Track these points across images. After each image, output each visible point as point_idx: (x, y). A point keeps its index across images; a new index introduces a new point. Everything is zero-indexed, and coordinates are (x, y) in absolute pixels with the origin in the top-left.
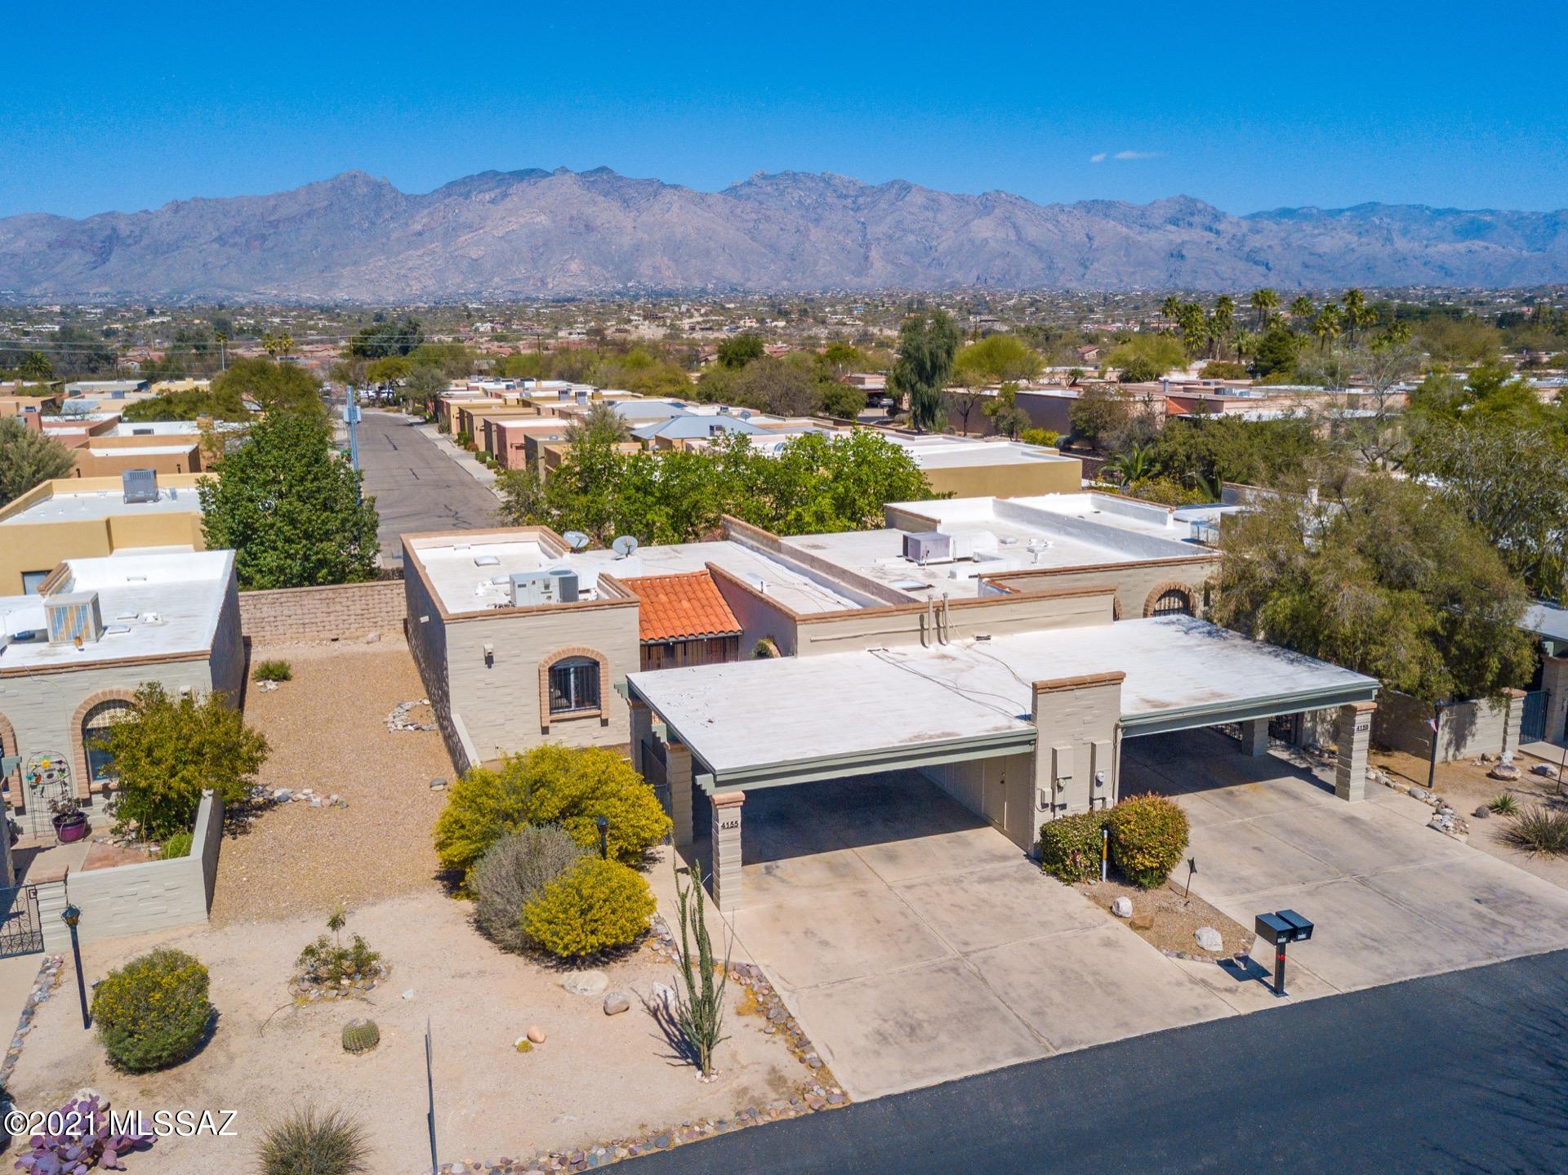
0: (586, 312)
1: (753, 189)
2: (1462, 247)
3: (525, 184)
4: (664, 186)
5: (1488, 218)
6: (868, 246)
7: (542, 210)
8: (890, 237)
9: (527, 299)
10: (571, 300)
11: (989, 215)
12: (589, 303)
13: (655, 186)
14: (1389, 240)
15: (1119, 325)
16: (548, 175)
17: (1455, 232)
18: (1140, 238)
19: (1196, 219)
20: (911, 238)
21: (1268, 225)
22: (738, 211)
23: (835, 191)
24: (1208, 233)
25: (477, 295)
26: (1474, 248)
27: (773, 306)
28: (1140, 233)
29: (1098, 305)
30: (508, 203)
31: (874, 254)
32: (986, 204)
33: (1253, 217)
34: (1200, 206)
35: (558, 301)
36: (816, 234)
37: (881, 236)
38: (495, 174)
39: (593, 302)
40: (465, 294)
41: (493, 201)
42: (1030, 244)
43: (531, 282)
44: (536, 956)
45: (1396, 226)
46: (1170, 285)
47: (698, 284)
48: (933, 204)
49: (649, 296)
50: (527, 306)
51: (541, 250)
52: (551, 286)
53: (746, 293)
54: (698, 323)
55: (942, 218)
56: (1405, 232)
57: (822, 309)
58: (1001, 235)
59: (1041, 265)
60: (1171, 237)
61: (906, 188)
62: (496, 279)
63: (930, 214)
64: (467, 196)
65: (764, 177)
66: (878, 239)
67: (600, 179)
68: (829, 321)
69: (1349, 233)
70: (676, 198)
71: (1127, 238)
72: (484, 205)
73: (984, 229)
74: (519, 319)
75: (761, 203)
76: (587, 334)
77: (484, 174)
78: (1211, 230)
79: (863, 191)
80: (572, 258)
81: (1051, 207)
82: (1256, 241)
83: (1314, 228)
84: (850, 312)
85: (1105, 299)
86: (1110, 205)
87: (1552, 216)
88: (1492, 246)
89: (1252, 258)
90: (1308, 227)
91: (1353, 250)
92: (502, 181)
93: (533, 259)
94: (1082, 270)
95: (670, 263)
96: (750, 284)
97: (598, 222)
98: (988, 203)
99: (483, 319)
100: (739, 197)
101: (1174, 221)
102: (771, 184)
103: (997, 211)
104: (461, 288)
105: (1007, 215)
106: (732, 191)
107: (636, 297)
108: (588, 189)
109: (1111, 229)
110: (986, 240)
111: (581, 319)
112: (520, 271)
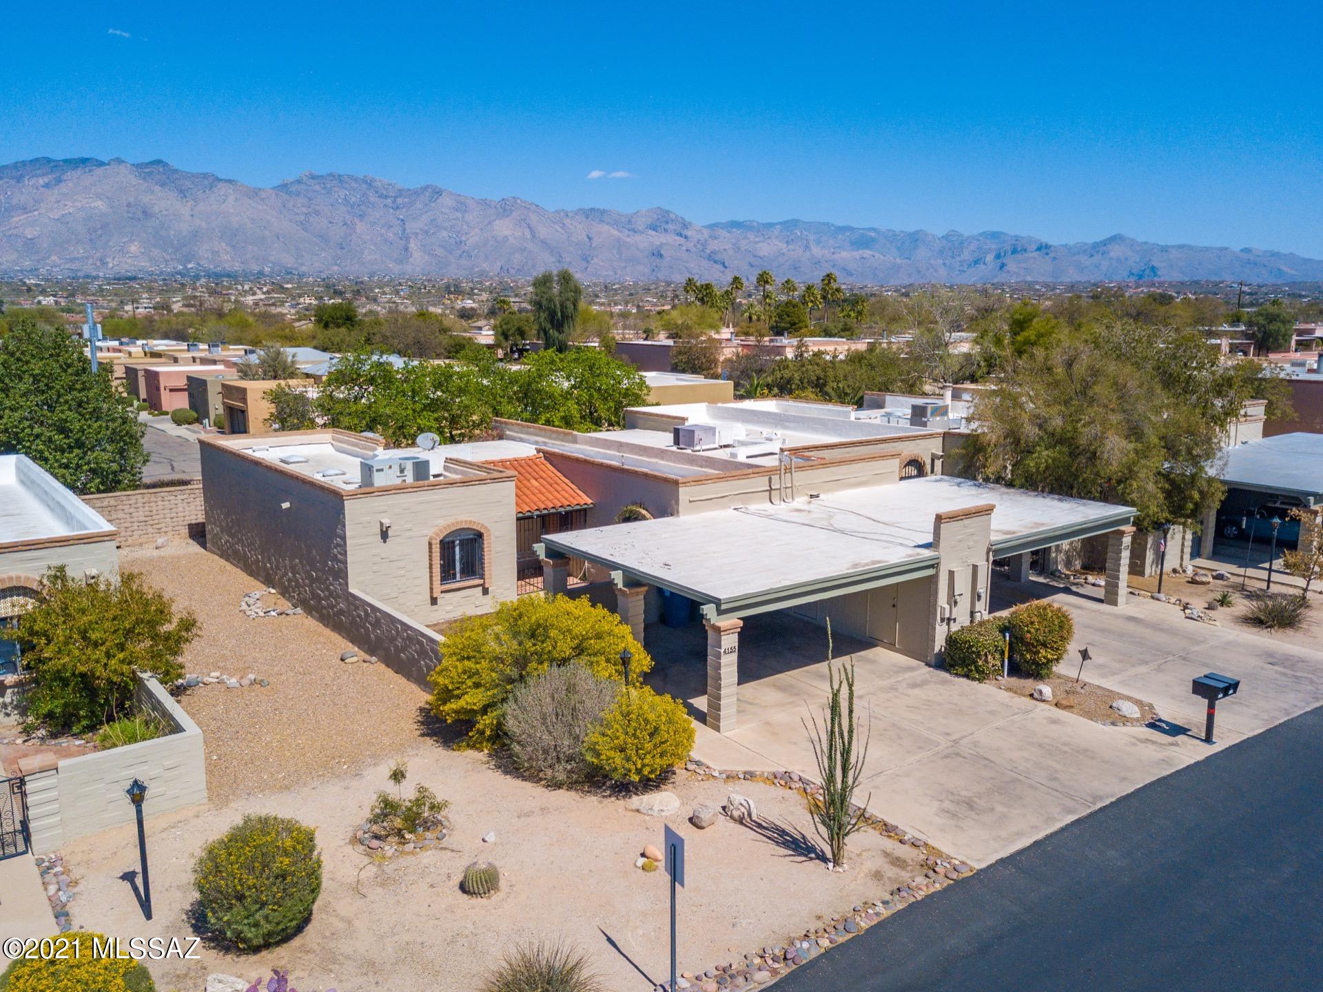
0: (150, 290)
1: (303, 186)
2: (857, 254)
3: (79, 172)
4: (220, 180)
5: (873, 234)
6: (408, 239)
7: (99, 196)
8: (426, 232)
9: (87, 277)
10: (134, 278)
11: (508, 216)
12: (151, 281)
13: (211, 179)
14: (807, 247)
15: (620, 307)
16: (101, 164)
17: (852, 244)
18: (628, 240)
19: (670, 227)
20: (445, 234)
21: (723, 233)
22: (290, 205)
23: (377, 192)
24: (678, 238)
25: (33, 271)
26: (864, 255)
27: (328, 287)
28: (628, 236)
29: (601, 291)
30: (64, 188)
31: (412, 245)
32: (506, 208)
33: (712, 227)
34: (672, 216)
35: (119, 279)
36: (360, 227)
37: (418, 231)
38: (49, 160)
39: (156, 281)
40: (21, 271)
41: (47, 186)
42: (544, 242)
43: (90, 261)
44: (586, 789)
45: (812, 237)
46: (653, 278)
47: (255, 268)
48: (461, 206)
49: (210, 277)
50: (88, 283)
51: (99, 233)
52: (110, 265)
53: (301, 276)
54: (261, 300)
55: (469, 217)
56: (818, 242)
57: (372, 291)
58: (518, 234)
59: (553, 259)
60: (651, 239)
61: (438, 193)
62: (54, 258)
63: (459, 215)
64: (19, 179)
65: (313, 177)
66: (417, 234)
67: (155, 170)
68: (380, 300)
69: (780, 241)
70: (231, 191)
71: (618, 240)
72: (37, 188)
73: (504, 228)
74: (82, 294)
75: (310, 199)
76: (155, 308)
77: (37, 160)
78: (681, 235)
79: (400, 193)
80: (131, 241)
81: (558, 212)
82: (713, 246)
83: (756, 236)
84: (397, 293)
85: (606, 287)
86: (603, 212)
87: (914, 233)
88: (877, 255)
89: (712, 258)
90: (751, 237)
91: (784, 254)
92: (56, 168)
93: (91, 240)
94: (585, 265)
95: (228, 249)
96: (304, 269)
97: (156, 209)
98: (507, 207)
99: (43, 292)
100: (290, 193)
101: (654, 228)
102: (319, 184)
103: (514, 214)
104: (17, 265)
105: (523, 217)
106: (284, 187)
107: (197, 277)
108: (144, 179)
109: (605, 232)
110: (506, 237)
111: (145, 295)
112: (80, 251)
